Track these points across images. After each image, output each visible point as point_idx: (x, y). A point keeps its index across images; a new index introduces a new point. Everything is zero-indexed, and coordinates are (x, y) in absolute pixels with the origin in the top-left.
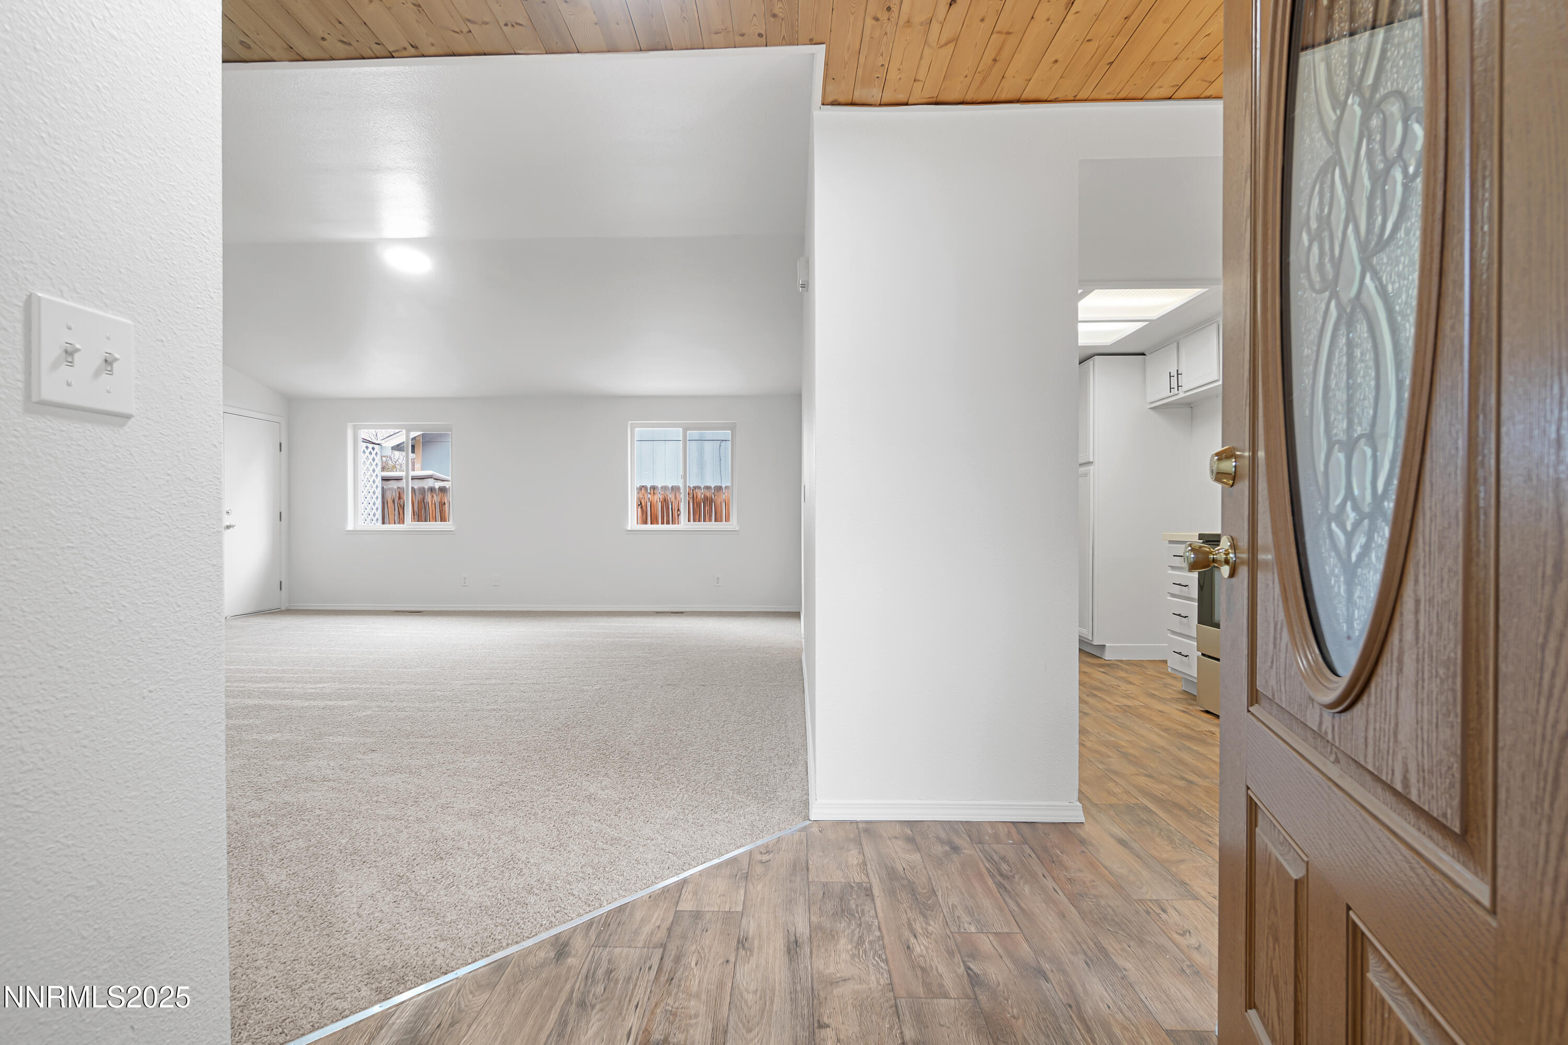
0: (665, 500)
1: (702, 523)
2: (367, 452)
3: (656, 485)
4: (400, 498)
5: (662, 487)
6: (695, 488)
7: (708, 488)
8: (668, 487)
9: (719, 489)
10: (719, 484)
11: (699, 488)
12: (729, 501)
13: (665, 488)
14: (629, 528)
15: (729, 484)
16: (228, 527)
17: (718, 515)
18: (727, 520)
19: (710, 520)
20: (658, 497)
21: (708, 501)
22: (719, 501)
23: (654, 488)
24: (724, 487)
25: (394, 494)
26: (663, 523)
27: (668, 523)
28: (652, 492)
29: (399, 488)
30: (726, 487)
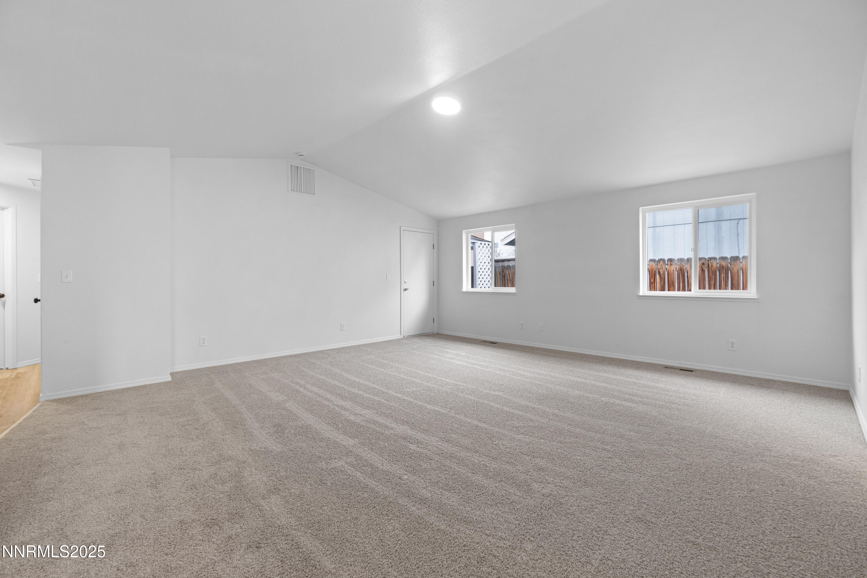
0: (681, 269)
1: (718, 290)
2: (481, 246)
3: (672, 257)
4: (503, 272)
5: (678, 259)
6: (710, 259)
7: (724, 258)
8: (684, 259)
9: (735, 259)
10: (736, 255)
11: (715, 258)
12: (746, 269)
13: (681, 260)
14: (641, 294)
15: (746, 254)
16: (405, 290)
17: (735, 282)
18: (745, 288)
19: (726, 288)
20: (674, 268)
21: (724, 270)
22: (735, 270)
23: (670, 260)
24: (741, 256)
25: (500, 269)
26: (679, 290)
27: (684, 290)
28: (669, 263)
29: (502, 266)
30: (743, 257)
